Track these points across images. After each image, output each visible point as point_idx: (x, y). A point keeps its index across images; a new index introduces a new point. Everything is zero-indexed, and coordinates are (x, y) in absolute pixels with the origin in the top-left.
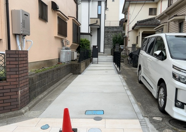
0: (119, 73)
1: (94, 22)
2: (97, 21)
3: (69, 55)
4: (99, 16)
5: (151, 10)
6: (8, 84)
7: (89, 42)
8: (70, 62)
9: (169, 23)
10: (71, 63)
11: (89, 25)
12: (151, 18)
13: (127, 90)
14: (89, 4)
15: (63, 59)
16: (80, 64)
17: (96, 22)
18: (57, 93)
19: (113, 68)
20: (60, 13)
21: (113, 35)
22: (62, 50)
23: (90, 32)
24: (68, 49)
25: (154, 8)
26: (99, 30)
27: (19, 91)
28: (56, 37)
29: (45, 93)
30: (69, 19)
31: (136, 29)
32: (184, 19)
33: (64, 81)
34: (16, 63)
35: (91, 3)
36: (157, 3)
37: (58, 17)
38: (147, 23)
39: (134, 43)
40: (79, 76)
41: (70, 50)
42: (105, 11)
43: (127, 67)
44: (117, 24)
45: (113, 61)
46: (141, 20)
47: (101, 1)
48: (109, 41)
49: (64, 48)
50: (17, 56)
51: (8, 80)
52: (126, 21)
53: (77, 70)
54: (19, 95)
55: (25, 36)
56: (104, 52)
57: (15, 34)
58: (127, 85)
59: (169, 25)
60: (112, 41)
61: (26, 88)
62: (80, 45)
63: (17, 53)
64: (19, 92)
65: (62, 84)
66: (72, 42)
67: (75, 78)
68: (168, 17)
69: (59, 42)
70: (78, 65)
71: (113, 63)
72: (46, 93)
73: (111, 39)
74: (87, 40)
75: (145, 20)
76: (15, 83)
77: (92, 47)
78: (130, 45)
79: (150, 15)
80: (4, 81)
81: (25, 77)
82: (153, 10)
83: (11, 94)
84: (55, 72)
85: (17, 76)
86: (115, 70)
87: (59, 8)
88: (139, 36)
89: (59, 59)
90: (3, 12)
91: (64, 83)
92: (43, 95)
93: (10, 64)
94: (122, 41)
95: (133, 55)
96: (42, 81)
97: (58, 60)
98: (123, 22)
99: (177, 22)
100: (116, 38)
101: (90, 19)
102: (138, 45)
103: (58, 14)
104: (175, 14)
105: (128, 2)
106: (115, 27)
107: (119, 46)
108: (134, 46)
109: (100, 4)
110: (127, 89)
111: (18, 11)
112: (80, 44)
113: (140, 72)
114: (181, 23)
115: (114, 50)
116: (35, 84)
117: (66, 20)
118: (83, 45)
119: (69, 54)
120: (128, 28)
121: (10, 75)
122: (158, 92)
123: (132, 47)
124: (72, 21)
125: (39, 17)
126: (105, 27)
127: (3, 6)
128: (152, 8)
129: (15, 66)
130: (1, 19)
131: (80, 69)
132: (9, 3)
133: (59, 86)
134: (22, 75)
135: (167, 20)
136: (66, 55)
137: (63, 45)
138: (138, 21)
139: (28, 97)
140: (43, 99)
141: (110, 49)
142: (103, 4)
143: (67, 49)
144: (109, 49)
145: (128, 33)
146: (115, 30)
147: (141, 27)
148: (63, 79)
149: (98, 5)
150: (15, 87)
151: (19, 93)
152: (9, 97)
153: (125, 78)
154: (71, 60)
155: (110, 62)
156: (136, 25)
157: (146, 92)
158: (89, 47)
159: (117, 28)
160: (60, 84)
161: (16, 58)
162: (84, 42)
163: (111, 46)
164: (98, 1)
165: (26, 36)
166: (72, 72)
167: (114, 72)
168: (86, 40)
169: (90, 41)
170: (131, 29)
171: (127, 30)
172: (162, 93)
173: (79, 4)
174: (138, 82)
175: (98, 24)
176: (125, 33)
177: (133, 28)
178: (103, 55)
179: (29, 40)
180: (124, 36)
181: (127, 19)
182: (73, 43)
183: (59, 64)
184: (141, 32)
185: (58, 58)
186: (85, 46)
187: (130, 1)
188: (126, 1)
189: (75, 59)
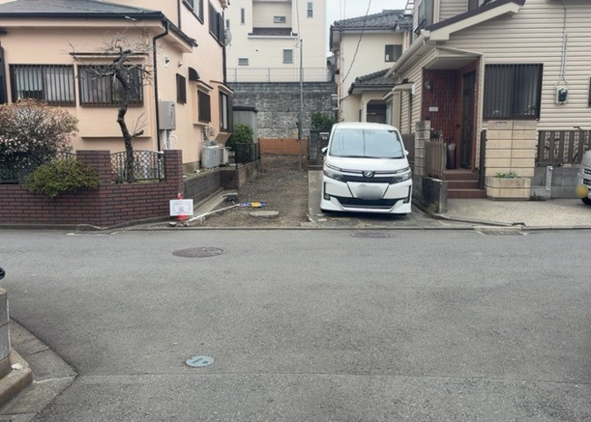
3: (218, 155)
5: (389, 49)
8: (218, 168)
12: (389, 67)
15: (206, 163)
16: (238, 172)
20: (200, 83)
22: (206, 147)
25: (396, 46)
28: (195, 125)
30: (213, 88)
31: (355, 94)
36: (402, 34)
37: (198, 91)
38: (378, 81)
41: (218, 147)
44: (323, 77)
46: (363, 75)
49: (208, 143)
53: (231, 182)
57: (161, 129)
60: (309, 120)
62: (232, 135)
63: (176, 153)
66: (218, 130)
69: (198, 132)
70: (234, 173)
73: (308, 113)
75: (374, 73)
79: (386, 60)
82: (394, 49)
88: (363, 110)
89: (200, 162)
97: (198, 163)
103: (199, 86)
105: (338, 32)
106: (316, 83)
107: (319, 135)
117: (207, 91)
119: (217, 153)
120: (340, 91)
124: (217, 89)
128: (392, 46)
131: (237, 179)
136: (211, 156)
137: (206, 139)
138: (357, 78)
143: (213, 144)
145: (340, 103)
146: (317, 91)
147: (365, 92)
150: (174, 188)
154: (219, 165)
156: (353, 85)
159: (320, 86)
161: (175, 158)
165: (171, 131)
166: (223, 185)
170: (346, 93)
171: (339, 94)
177: (350, 92)
182: (221, 131)
184: (365, 101)
185: (198, 160)
187: (341, 31)
188: (332, 29)
189: (224, 163)
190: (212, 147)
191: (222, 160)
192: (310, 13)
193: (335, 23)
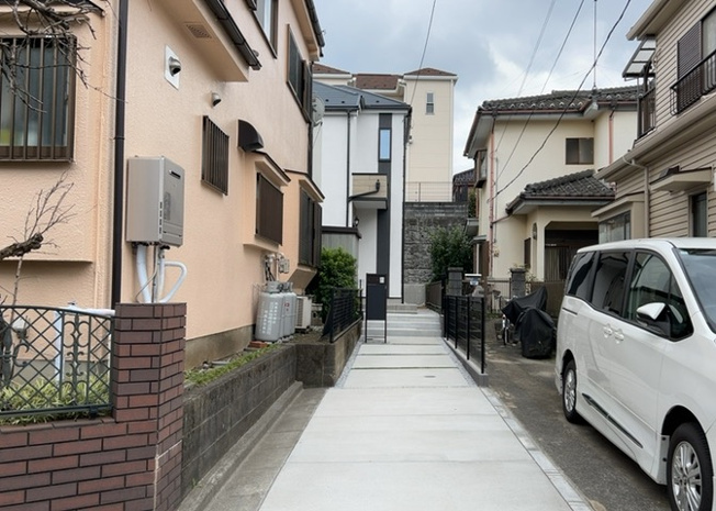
0: (480, 381)
1: (366, 186)
2: (378, 186)
3: (290, 313)
4: (385, 166)
5: (572, 145)
6: (121, 429)
7: (352, 262)
8: (292, 337)
9: (650, 195)
10: (298, 342)
11: (350, 199)
12: (574, 172)
13: (534, 449)
14: (349, 124)
15: (271, 327)
16: (333, 348)
17: (374, 189)
18: (269, 465)
19: (450, 360)
20: (264, 160)
21: (433, 233)
22: (268, 295)
23: (350, 225)
24: (286, 291)
25: (584, 139)
26: (383, 215)
27: (158, 458)
28: (247, 247)
29: (227, 463)
30: (289, 180)
31: (522, 212)
32: (710, 184)
33: (280, 412)
34: (153, 350)
35: (354, 120)
36: (593, 122)
37: (258, 174)
38: (564, 191)
39: (516, 265)
40: (330, 392)
41: (293, 294)
42: (405, 149)
43: (499, 358)
44: (446, 195)
45: (440, 331)
46: (538, 181)
47: (391, 114)
48: (417, 254)
49: (274, 286)
50: (155, 325)
51: (120, 415)
52: (482, 184)
53: (318, 371)
54: (156, 472)
55: (166, 250)
56: (402, 298)
57: (134, 243)
58: (527, 428)
59: (650, 201)
60: (428, 256)
61: (175, 447)
62: (318, 274)
63: (158, 314)
64: (154, 462)
65: (274, 426)
66: (296, 261)
67: (318, 403)
68: (645, 172)
69: (255, 264)
70: (325, 351)
71: (441, 340)
72: (230, 464)
73: (426, 247)
74: (344, 252)
75: (555, 180)
76: (144, 427)
77: (364, 279)
78: (500, 270)
79: (568, 162)
80: (105, 420)
81: (175, 404)
82: (580, 144)
83: (128, 468)
84: (252, 380)
85: (152, 400)
86: (461, 367)
87: (265, 144)
88: (535, 238)
89: (254, 326)
90: (103, 168)
91: (282, 423)
92: (222, 470)
93: (131, 356)
94: (466, 257)
95: (522, 310)
96: (216, 418)
97: (250, 329)
98: (468, 188)
99: (682, 193)
100: (444, 243)
101: (351, 177)
102: (531, 271)
103: (259, 165)
104: (672, 165)
105: (489, 117)
106: (440, 204)
107: (463, 277)
108: (518, 275)
109: (385, 123)
110: (532, 446)
111: (149, 164)
112: (319, 270)
113: (570, 379)
114: (697, 198)
115: (444, 291)
116: (199, 430)
117: (280, 183)
118: (330, 274)
119: (290, 308)
120: (492, 210)
121: (128, 396)
122: (669, 460)
123: (511, 281)
124: (298, 186)
125: (203, 178)
126: (404, 203)
127: (104, 145)
128: (577, 140)
129: (146, 363)
130: (97, 193)
131: (332, 363)
132: (125, 136)
133: (266, 435)
134: (169, 395)
135: (640, 184)
136: (281, 313)
138: (528, 186)
139: (179, 482)
140: (223, 488)
141: (423, 285)
142: (397, 122)
143: (282, 288)
144: (417, 285)
145: (491, 227)
146: (440, 215)
147: (541, 207)
148: (276, 406)
149: (380, 129)
150: (143, 440)
151: (157, 467)
152: (119, 482)
153: (508, 401)
154: (293, 331)
155: (429, 335)
156: (522, 198)
157: (605, 456)
158: (352, 280)
159: (445, 209)
160: (268, 427)
161: (152, 331)
162: (335, 261)
163: (426, 273)
164: (380, 114)
165: (168, 248)
166: (300, 376)
167: (458, 377)
168: (339, 255)
169: (354, 257)
170: (501, 213)
171: (489, 215)
172: (689, 465)
173: (315, 125)
174: (562, 419)
175: (383, 194)
176: (477, 228)
177: (510, 211)
178: (402, 308)
179: (173, 263)
180: (475, 239)
181: (484, 176)
182: (300, 264)
183: (258, 346)
184: (542, 223)
185: (250, 323)
186: (339, 274)
187: (495, 115)
188: (480, 112)
189: (304, 327)
190: (281, 295)
191: (300, 323)
192: (430, 108)
193: (485, 102)
